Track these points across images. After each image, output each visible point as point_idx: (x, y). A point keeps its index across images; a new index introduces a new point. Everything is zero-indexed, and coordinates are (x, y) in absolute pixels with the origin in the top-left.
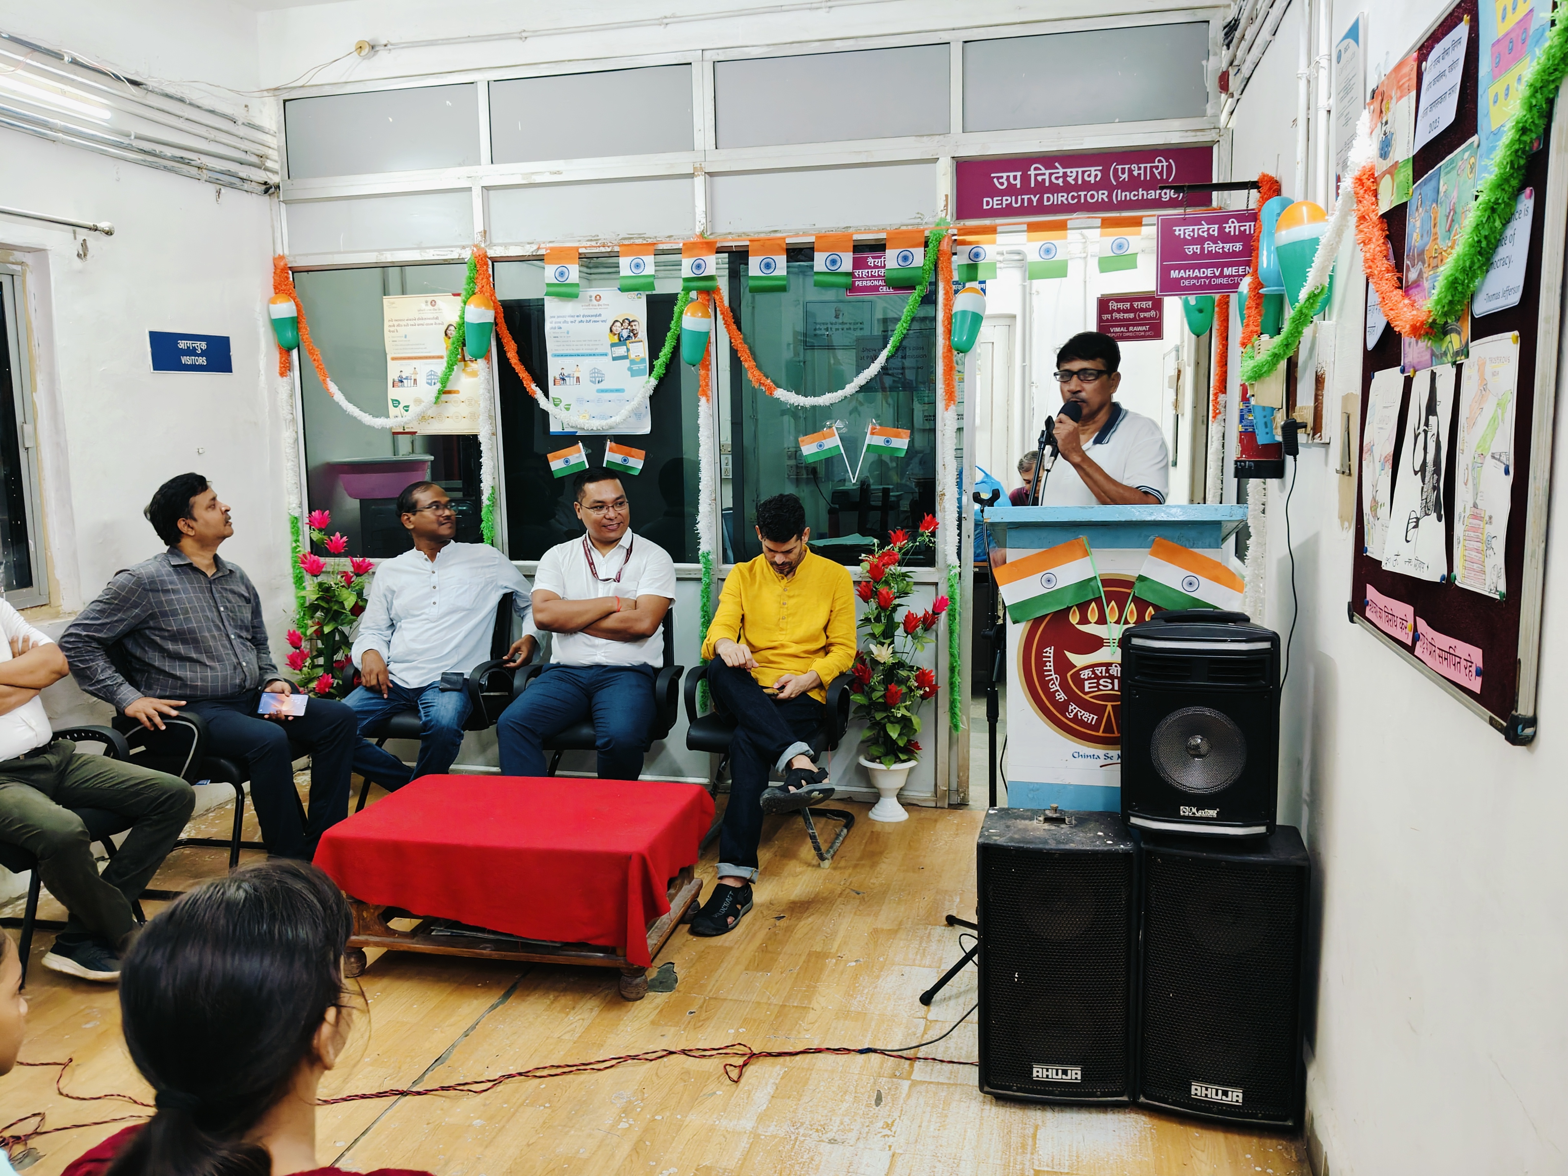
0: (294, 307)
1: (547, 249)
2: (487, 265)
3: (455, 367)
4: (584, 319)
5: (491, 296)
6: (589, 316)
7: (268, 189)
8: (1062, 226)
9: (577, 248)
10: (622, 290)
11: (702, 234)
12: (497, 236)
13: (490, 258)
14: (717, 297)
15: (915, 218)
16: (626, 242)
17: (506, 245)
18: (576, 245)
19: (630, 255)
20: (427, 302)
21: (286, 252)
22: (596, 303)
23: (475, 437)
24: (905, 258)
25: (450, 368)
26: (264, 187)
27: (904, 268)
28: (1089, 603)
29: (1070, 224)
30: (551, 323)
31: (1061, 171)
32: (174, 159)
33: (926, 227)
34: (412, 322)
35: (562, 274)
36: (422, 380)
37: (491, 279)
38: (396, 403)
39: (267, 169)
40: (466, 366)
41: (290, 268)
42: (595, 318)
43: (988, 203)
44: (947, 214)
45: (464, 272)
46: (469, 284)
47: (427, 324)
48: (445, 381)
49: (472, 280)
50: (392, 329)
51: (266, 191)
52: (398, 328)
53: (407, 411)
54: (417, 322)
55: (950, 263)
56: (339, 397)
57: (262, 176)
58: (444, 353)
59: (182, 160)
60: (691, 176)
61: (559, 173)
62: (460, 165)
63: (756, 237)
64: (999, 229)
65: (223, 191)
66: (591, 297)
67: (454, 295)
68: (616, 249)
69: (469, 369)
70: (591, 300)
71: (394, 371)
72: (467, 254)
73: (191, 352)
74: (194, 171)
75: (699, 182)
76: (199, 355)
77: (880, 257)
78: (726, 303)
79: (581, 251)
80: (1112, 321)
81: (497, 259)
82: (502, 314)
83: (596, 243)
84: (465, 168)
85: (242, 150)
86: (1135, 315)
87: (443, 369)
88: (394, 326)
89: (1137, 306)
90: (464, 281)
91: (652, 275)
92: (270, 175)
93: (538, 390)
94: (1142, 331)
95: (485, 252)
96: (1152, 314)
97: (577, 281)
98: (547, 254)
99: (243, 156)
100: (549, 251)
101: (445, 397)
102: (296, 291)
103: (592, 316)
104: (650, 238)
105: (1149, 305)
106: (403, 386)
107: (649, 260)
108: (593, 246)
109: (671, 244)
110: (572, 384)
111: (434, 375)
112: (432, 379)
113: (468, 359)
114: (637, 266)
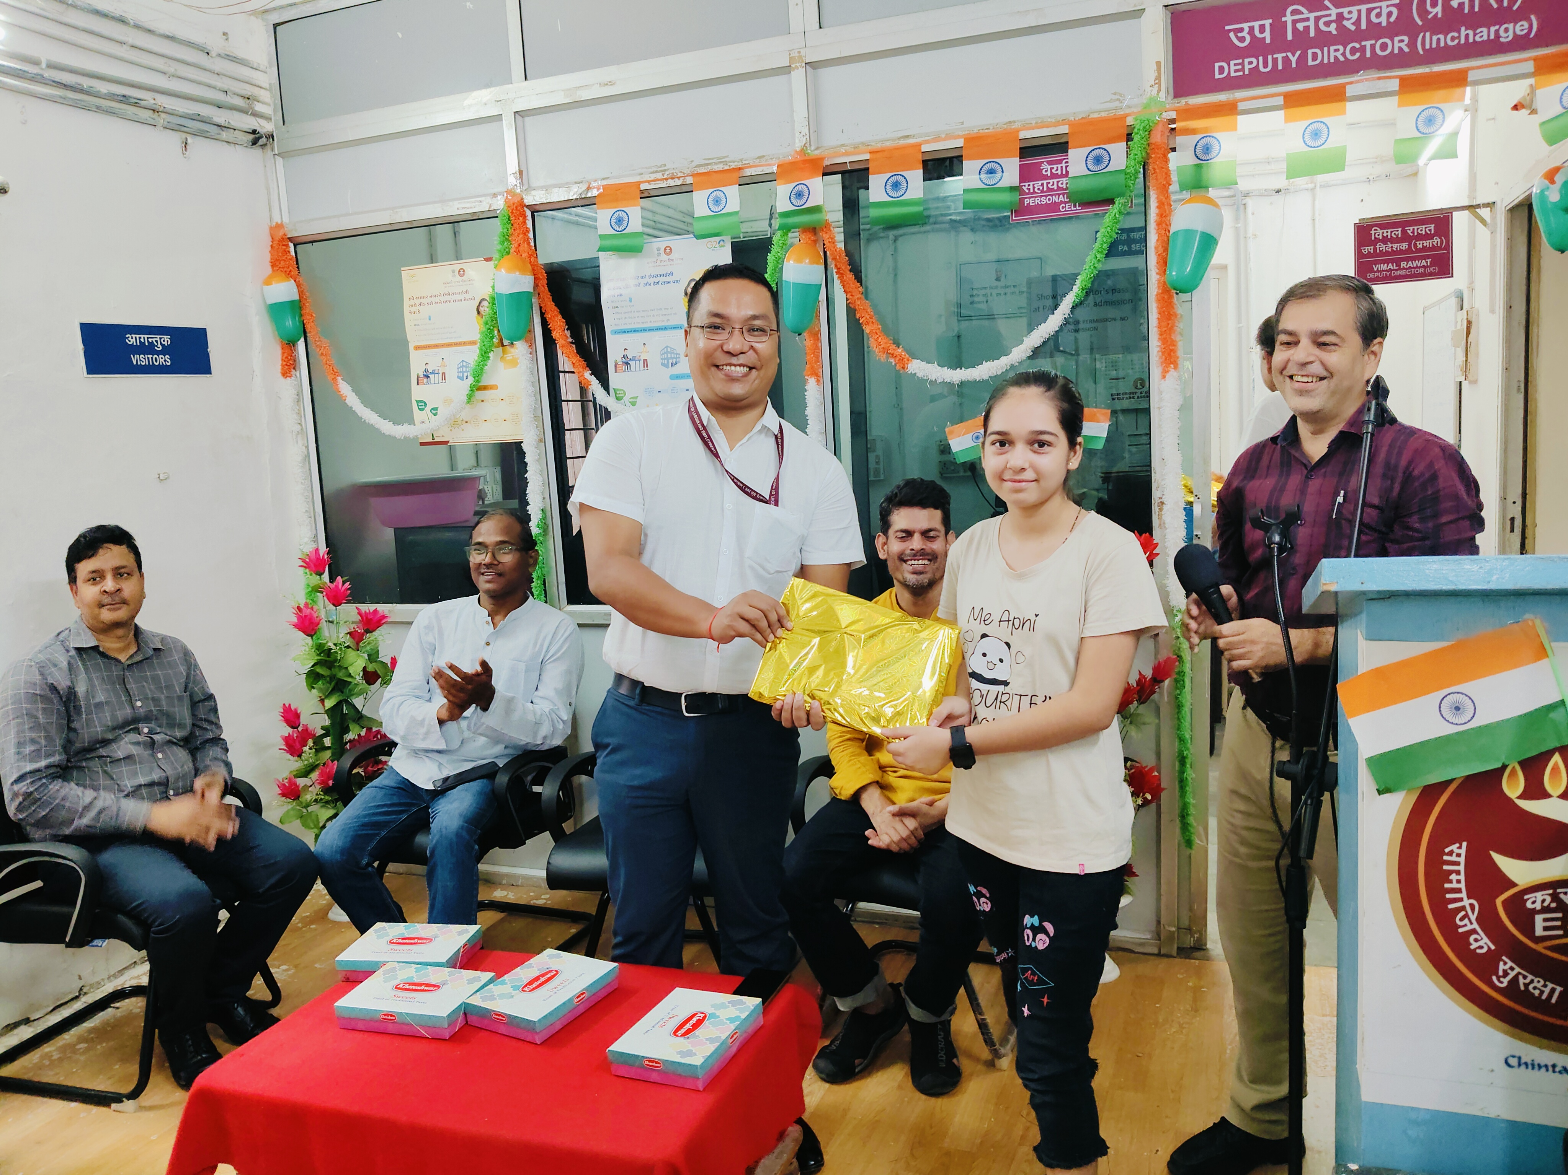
0: (295, 290)
1: (598, 189)
2: (525, 217)
3: (491, 355)
4: (652, 280)
5: (530, 256)
6: (656, 276)
7: (256, 139)
8: (1338, 96)
9: (639, 183)
10: (698, 237)
11: (803, 151)
12: (537, 177)
13: (528, 207)
14: (826, 237)
15: (1111, 101)
16: (702, 170)
17: (547, 188)
18: (637, 179)
19: (708, 188)
20: (453, 271)
21: (286, 220)
22: (664, 257)
23: (518, 445)
24: (1098, 160)
25: (484, 355)
26: (252, 137)
27: (1095, 174)
28: (1549, 754)
29: (1350, 91)
30: (610, 288)
31: (1334, 11)
32: (112, 97)
33: (1128, 111)
34: (437, 299)
35: (619, 221)
36: (452, 374)
37: (531, 235)
38: (422, 405)
39: (255, 114)
40: (504, 352)
41: (291, 239)
42: (664, 279)
43: (1221, 69)
44: (1159, 90)
45: (497, 227)
46: (502, 243)
47: (455, 301)
48: (478, 373)
49: (507, 238)
50: (413, 309)
51: (254, 142)
52: (421, 308)
53: (435, 415)
54: (443, 299)
55: (1167, 161)
56: (352, 400)
57: (252, 123)
58: (476, 336)
59: (124, 99)
60: (786, 70)
61: (611, 83)
62: (487, 86)
63: (879, 146)
64: (1241, 106)
65: (190, 141)
66: (659, 250)
67: (488, 259)
68: (689, 180)
69: (508, 357)
70: (659, 254)
71: (417, 363)
72: (499, 204)
73: (149, 349)
74: (145, 115)
75: (798, 75)
76: (159, 353)
77: (1060, 162)
78: (841, 246)
79: (643, 187)
80: (1375, 254)
81: (538, 208)
82: (546, 281)
83: (663, 175)
84: (493, 89)
85: (220, 90)
86: (1410, 245)
87: (476, 358)
88: (415, 305)
89: (1413, 232)
90: (496, 240)
91: (736, 213)
92: (260, 121)
93: (594, 381)
94: (1420, 267)
95: (522, 199)
96: (1436, 241)
97: (640, 229)
98: (599, 195)
99: (220, 97)
100: (601, 190)
101: (479, 395)
102: (298, 268)
103: (661, 276)
104: (734, 162)
105: (1430, 230)
106: (429, 383)
107: (733, 192)
108: (658, 180)
109: (762, 168)
110: (638, 369)
111: (466, 367)
112: (463, 372)
113: (506, 342)
114: (717, 201)
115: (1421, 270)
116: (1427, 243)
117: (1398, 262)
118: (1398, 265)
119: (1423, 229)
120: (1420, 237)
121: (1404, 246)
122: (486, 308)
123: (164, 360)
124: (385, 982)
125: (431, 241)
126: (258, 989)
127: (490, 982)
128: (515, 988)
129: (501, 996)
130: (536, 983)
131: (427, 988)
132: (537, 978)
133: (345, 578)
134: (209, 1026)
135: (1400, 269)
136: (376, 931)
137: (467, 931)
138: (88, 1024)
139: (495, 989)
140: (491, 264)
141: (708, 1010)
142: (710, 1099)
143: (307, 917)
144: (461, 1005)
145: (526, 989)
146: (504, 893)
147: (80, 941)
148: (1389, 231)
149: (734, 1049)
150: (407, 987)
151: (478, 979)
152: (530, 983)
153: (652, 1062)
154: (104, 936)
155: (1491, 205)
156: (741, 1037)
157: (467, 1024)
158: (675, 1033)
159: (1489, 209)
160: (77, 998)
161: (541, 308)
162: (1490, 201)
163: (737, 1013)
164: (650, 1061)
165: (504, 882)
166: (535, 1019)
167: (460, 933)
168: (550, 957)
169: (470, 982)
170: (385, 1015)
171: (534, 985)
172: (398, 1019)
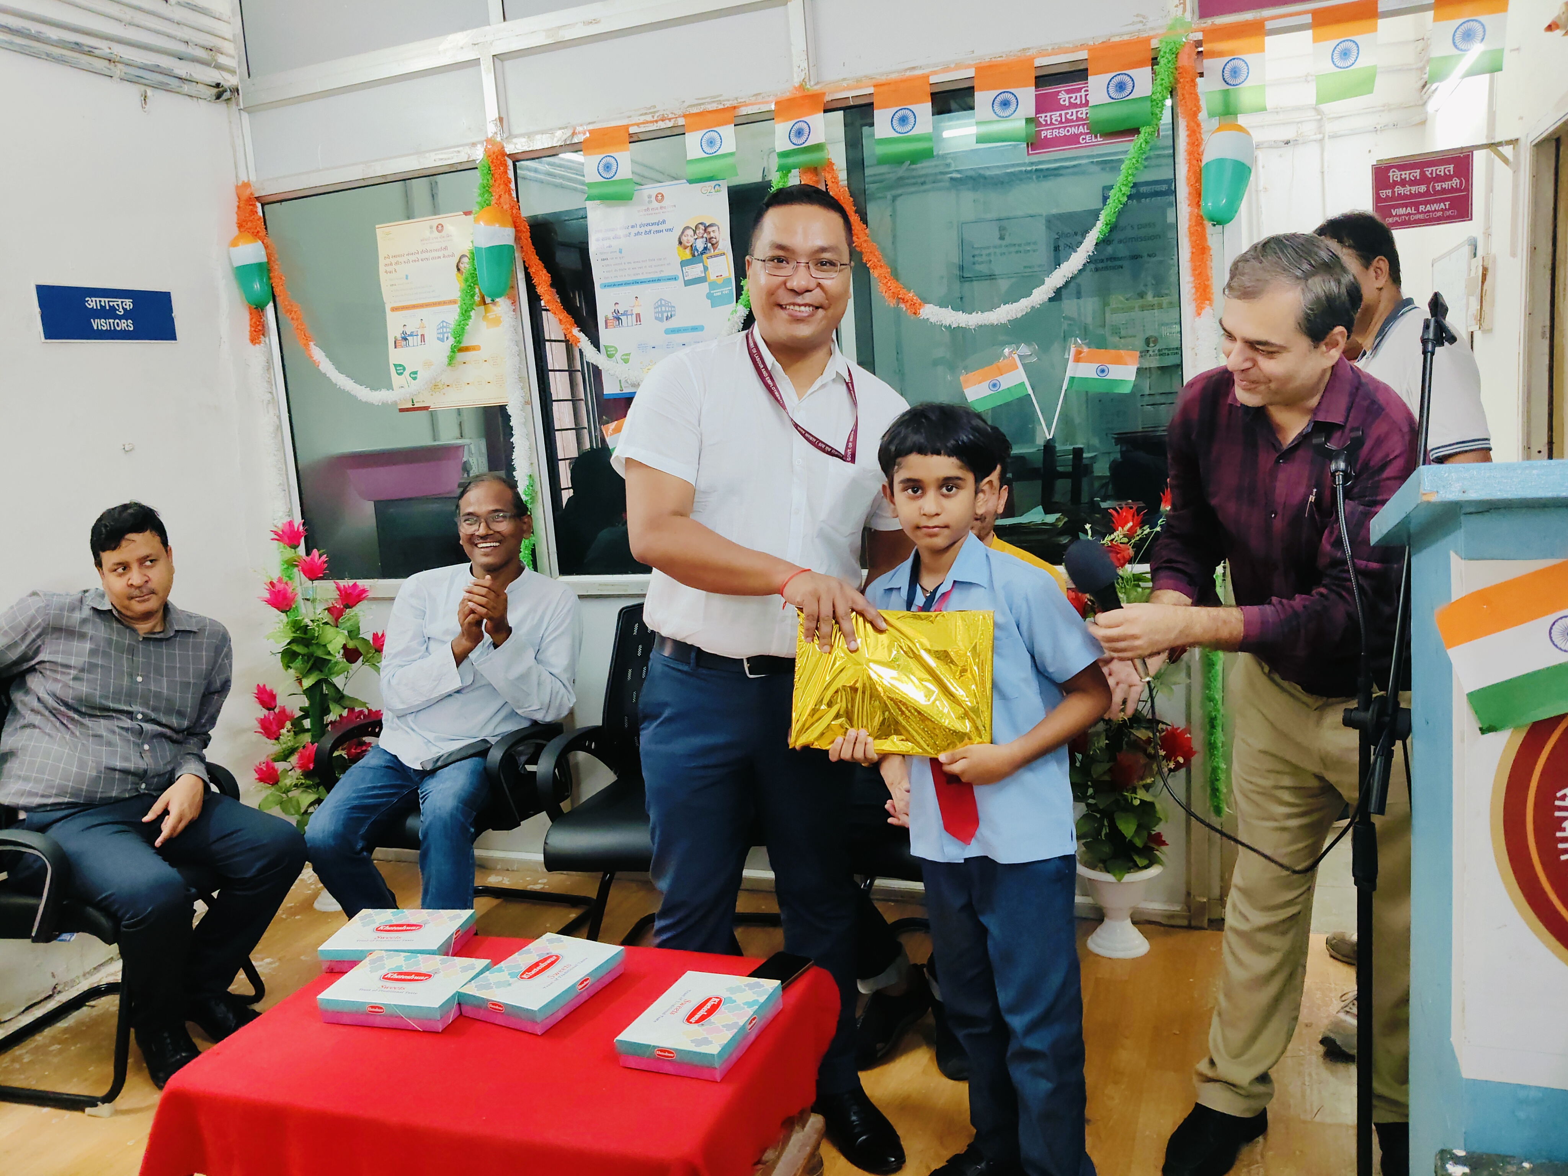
0: (263, 250)
1: (585, 134)
2: (506, 166)
3: (472, 313)
4: (642, 230)
5: (512, 208)
6: (648, 225)
7: (220, 93)
8: (1369, 12)
9: (627, 127)
10: (690, 182)
11: (803, 86)
12: (519, 124)
13: (509, 156)
15: (1134, 23)
16: (695, 110)
17: (529, 135)
18: (625, 122)
19: (701, 129)
20: (431, 227)
21: (253, 178)
22: (655, 204)
23: (502, 409)
24: (1121, 87)
25: (465, 314)
26: (215, 90)
30: (598, 240)
32: (64, 45)
33: (1152, 34)
34: (414, 257)
35: (608, 167)
36: (431, 335)
37: (513, 186)
38: (400, 369)
39: (218, 67)
40: (486, 311)
41: (258, 199)
42: (654, 228)
44: (1184, 10)
45: (478, 178)
46: (482, 195)
47: (433, 258)
48: (460, 333)
49: (487, 189)
50: (389, 268)
51: (219, 96)
52: (397, 267)
53: (414, 379)
54: (420, 256)
55: (1195, 87)
56: (326, 366)
57: (215, 76)
59: (77, 48)
61: (596, 21)
62: (463, 29)
63: (883, 79)
64: (1269, 26)
65: (149, 94)
66: (650, 197)
67: (468, 213)
68: (681, 121)
69: (491, 315)
70: (650, 202)
71: (395, 325)
72: (479, 154)
73: (108, 313)
74: (100, 64)
75: (796, 6)
76: (120, 318)
77: (1079, 90)
79: (632, 130)
80: (1393, 198)
81: (519, 157)
82: (529, 234)
83: (653, 117)
84: (469, 32)
85: (180, 40)
86: (1428, 188)
87: (457, 318)
88: (391, 264)
89: (1431, 174)
90: (476, 191)
91: (732, 154)
92: (225, 74)
93: (582, 337)
94: (1438, 211)
95: (503, 147)
96: (1455, 182)
97: (629, 176)
98: (586, 140)
99: (181, 48)
100: (588, 135)
101: (461, 356)
102: (266, 228)
103: (653, 224)
104: (728, 100)
105: (1449, 171)
106: (407, 345)
107: (728, 132)
108: (647, 122)
109: (758, 106)
110: (630, 324)
111: (446, 327)
112: (443, 333)
113: (488, 300)
114: (711, 143)
115: (1440, 214)
116: (1446, 185)
117: (1416, 205)
118: (1417, 209)
119: (1441, 170)
120: (1439, 179)
121: (1423, 188)
122: (466, 265)
123: (126, 325)
124: (371, 972)
125: (407, 195)
126: (240, 984)
127: (486, 969)
128: (512, 975)
129: (499, 985)
130: (534, 970)
131: (416, 978)
132: (537, 964)
133: (321, 551)
134: (190, 1025)
135: (1419, 213)
136: (362, 919)
137: (460, 916)
138: (62, 1024)
139: (492, 976)
140: (471, 217)
141: (724, 995)
142: (729, 1090)
143: (291, 907)
144: (453, 996)
145: (524, 976)
146: (500, 878)
147: (47, 935)
148: (1408, 172)
149: (753, 1037)
150: (396, 976)
151: (473, 967)
152: (529, 969)
153: (665, 1051)
154: (72, 930)
155: (1514, 142)
156: (760, 1023)
157: (461, 1016)
158: (688, 1020)
159: (1512, 146)
160: (49, 997)
161: (524, 262)
162: (1513, 137)
163: (755, 997)
164: (661, 1051)
165: (499, 867)
166: (535, 1007)
167: (452, 919)
168: (550, 941)
169: (465, 969)
170: (372, 1007)
171: (533, 972)
172: (386, 1011)
